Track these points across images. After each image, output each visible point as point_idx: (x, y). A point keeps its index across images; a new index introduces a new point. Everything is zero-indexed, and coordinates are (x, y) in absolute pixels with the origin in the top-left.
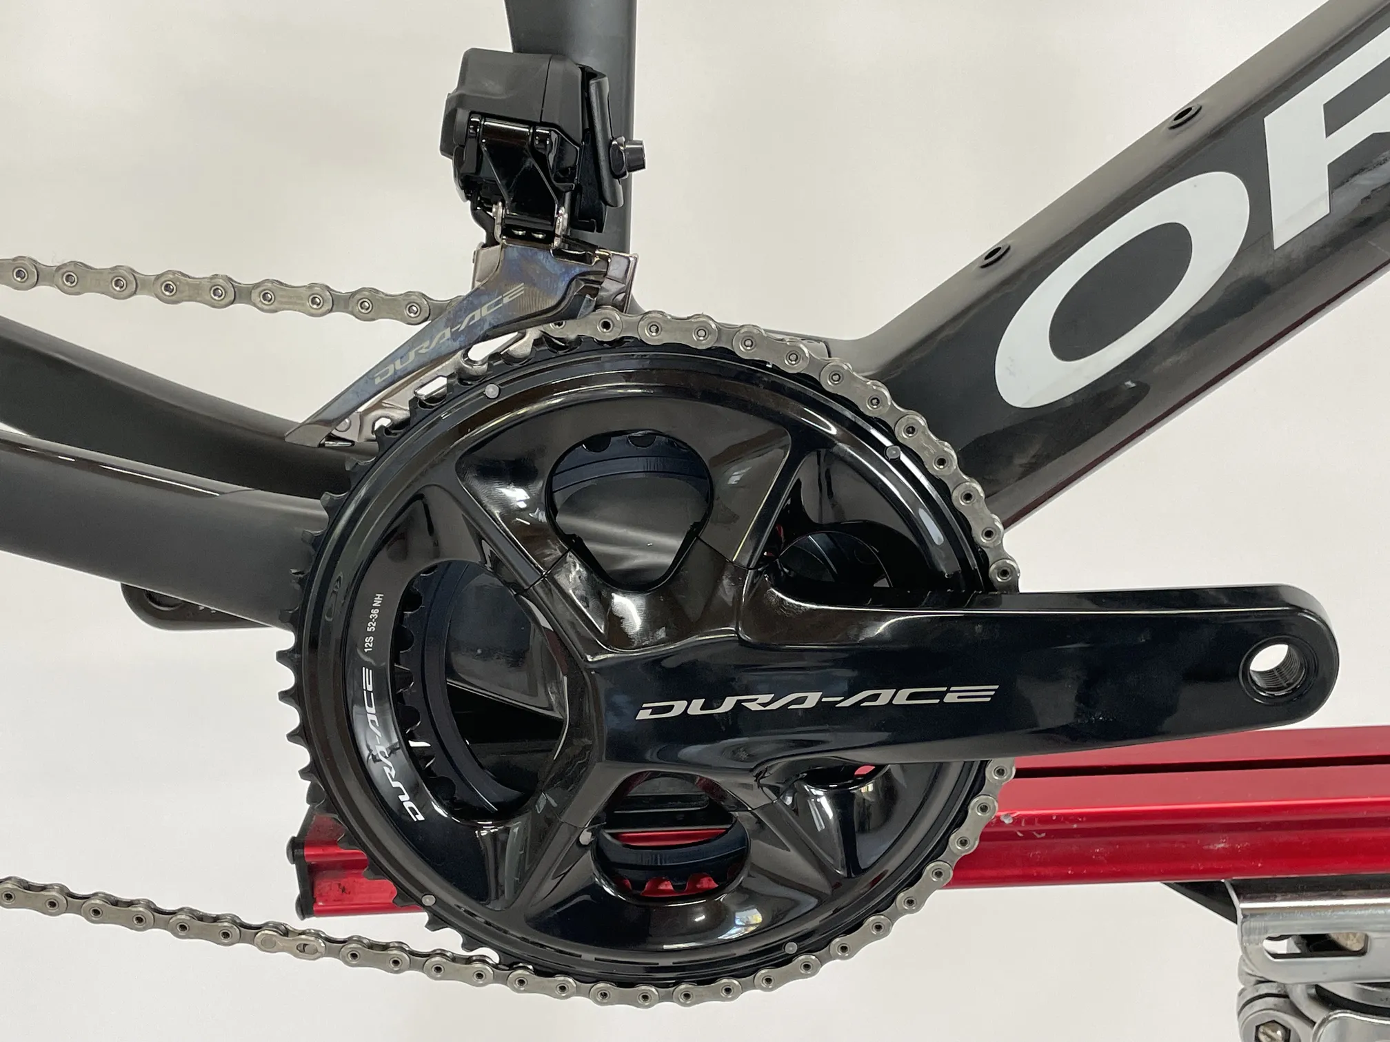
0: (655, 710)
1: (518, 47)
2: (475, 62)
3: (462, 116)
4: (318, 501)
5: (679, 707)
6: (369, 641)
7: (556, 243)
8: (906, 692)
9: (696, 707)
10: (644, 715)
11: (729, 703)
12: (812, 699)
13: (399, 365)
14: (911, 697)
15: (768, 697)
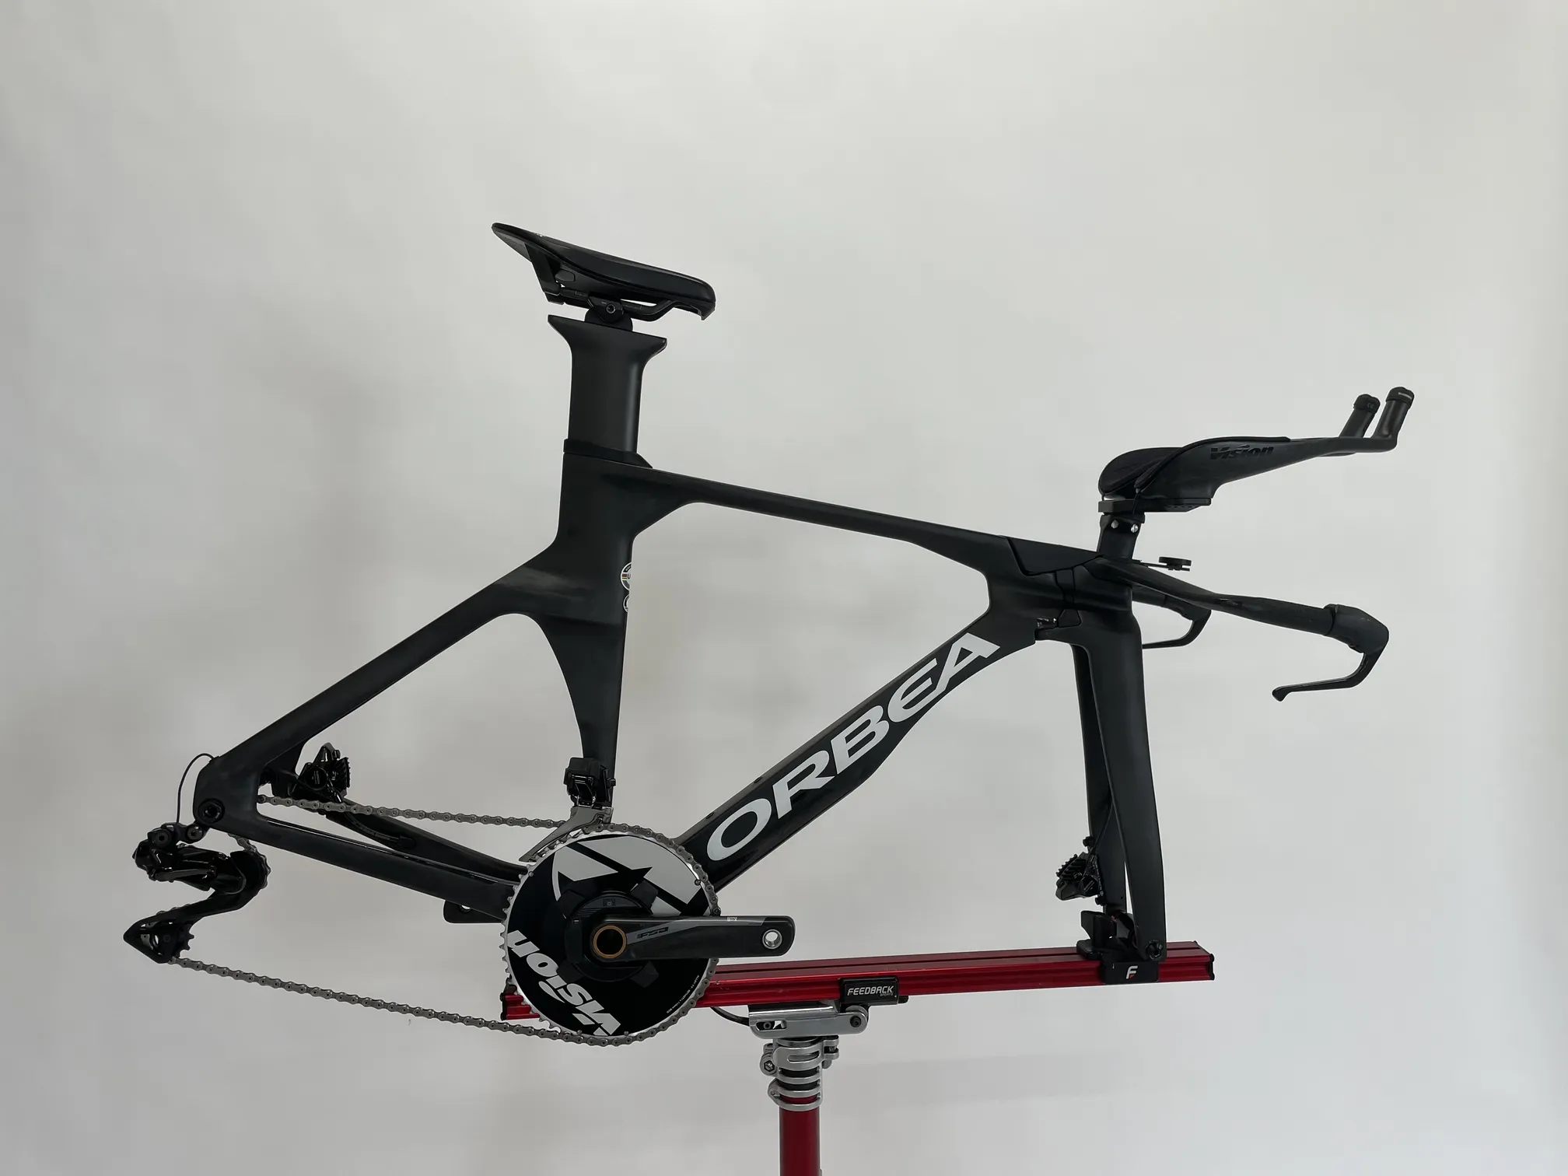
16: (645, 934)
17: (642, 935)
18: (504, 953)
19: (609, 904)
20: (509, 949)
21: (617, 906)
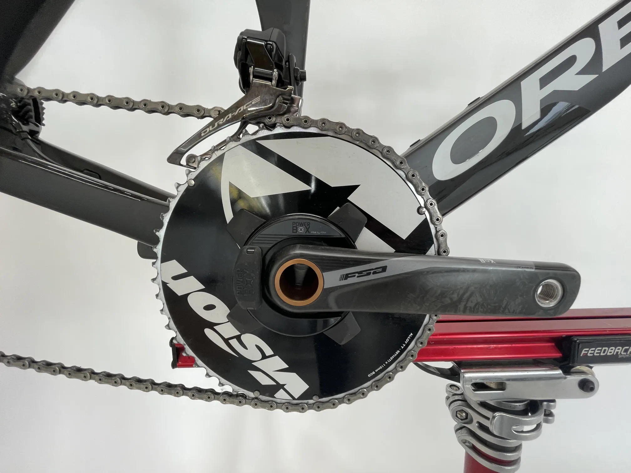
16: (351, 275)
17: (347, 276)
18: (157, 288)
19: (301, 230)
20: (164, 284)
21: (314, 233)
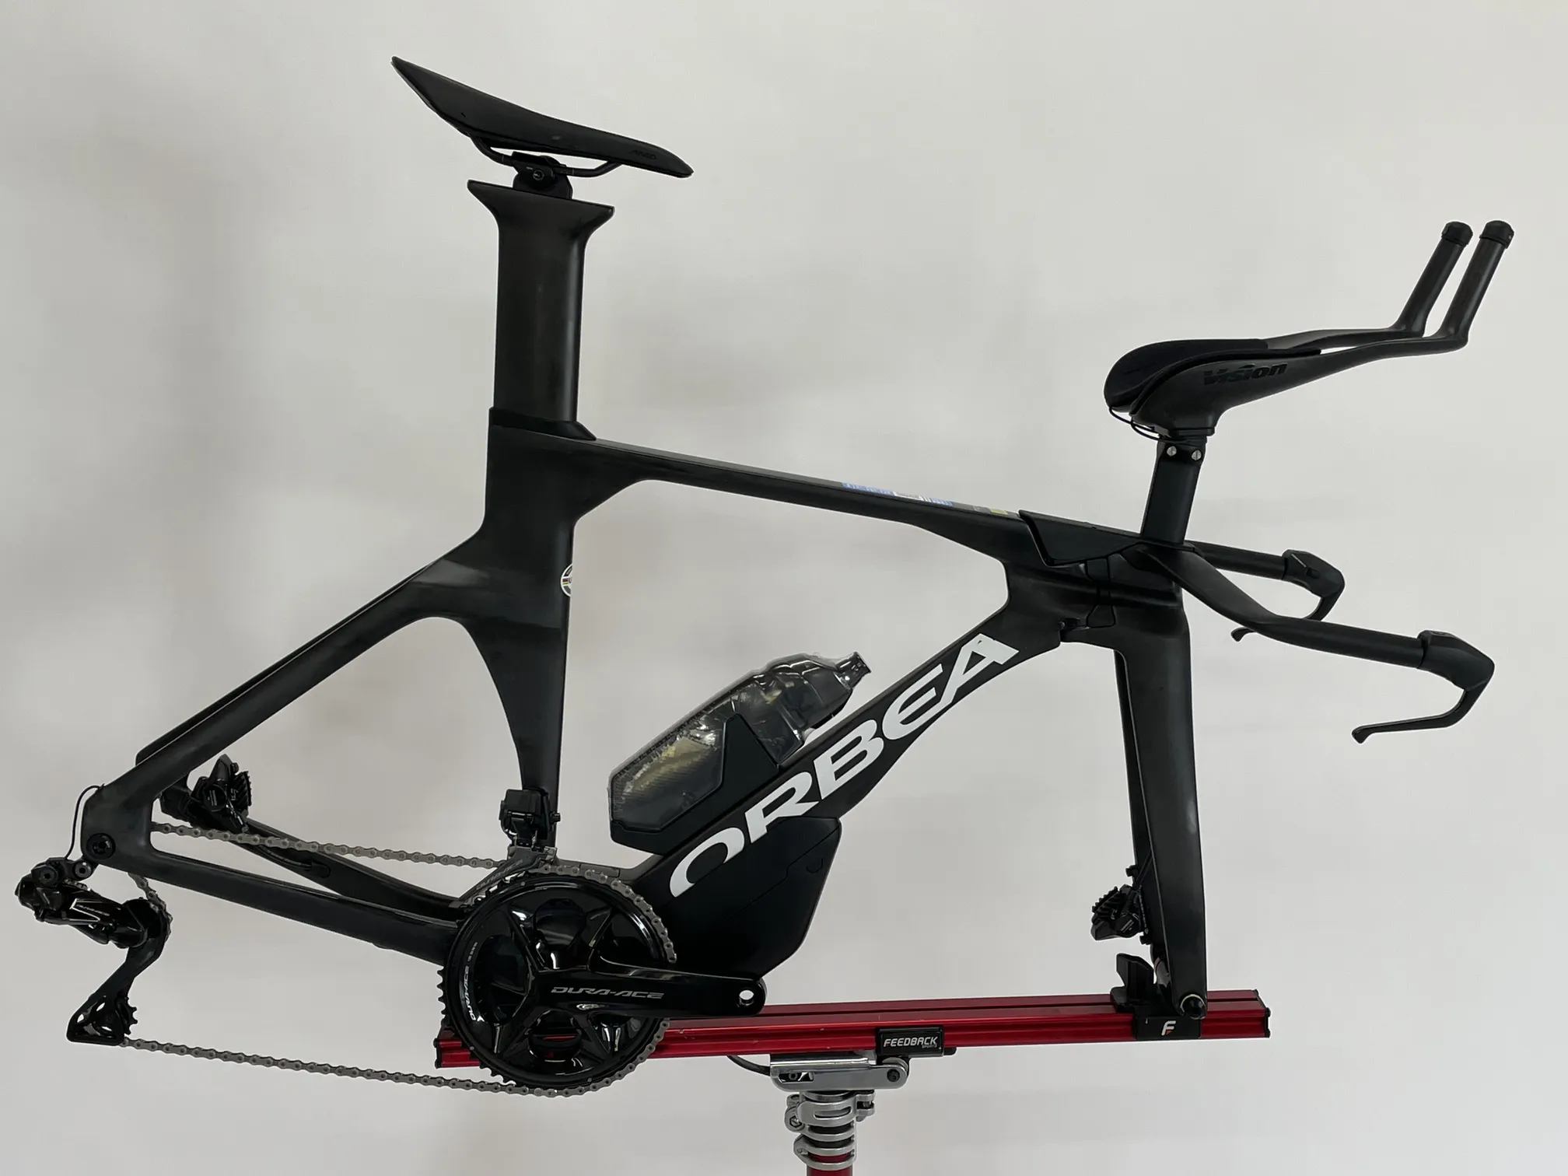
0: (558, 990)
1: (523, 788)
2: (510, 793)
3: (506, 811)
4: (454, 923)
5: (565, 990)
6: (470, 957)
7: (533, 847)
8: (635, 993)
9: (571, 990)
10: (554, 991)
11: (581, 990)
12: (607, 992)
13: (484, 884)
14: (638, 995)
15: (593, 990)
